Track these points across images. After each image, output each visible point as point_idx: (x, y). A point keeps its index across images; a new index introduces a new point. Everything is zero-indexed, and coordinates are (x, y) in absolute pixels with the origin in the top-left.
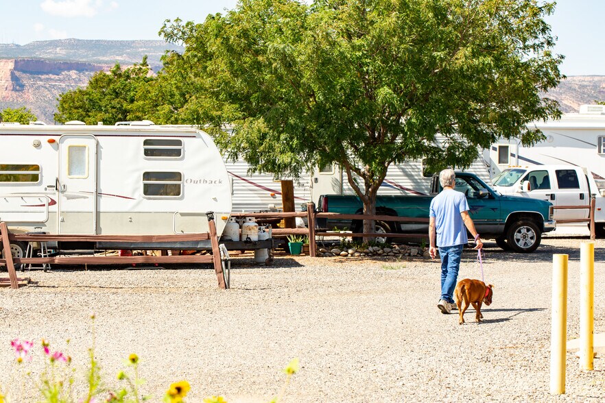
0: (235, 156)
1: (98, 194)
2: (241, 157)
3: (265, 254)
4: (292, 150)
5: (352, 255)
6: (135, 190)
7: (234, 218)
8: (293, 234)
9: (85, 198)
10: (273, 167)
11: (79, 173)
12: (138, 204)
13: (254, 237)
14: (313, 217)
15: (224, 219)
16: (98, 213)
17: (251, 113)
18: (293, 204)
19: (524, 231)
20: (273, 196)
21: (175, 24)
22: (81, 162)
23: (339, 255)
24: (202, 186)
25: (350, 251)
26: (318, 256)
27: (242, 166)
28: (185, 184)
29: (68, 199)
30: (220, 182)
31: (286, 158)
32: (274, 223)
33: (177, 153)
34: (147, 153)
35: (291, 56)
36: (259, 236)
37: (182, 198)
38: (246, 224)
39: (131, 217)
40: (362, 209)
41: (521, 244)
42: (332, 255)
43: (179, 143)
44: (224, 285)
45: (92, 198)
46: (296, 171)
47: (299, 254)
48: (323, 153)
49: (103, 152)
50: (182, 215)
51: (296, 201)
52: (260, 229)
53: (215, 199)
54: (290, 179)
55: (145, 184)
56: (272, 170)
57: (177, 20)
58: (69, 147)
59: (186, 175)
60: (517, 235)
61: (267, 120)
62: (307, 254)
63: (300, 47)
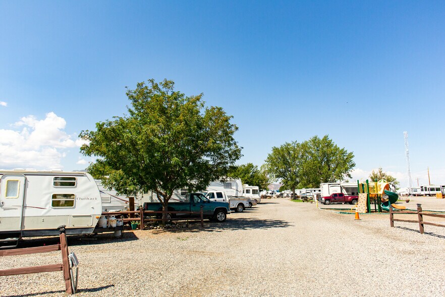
0: (111, 188)
1: (24, 207)
2: (113, 189)
3: (119, 233)
4: (134, 184)
5: (159, 228)
6: (47, 204)
7: (104, 216)
8: (134, 220)
9: (15, 209)
10: (126, 192)
11: (13, 195)
12: (49, 211)
13: (114, 225)
14: (142, 213)
15: (97, 218)
16: (23, 218)
17: (117, 169)
18: (134, 206)
19: (220, 214)
20: (126, 203)
21: (86, 133)
22: (15, 189)
23: (153, 229)
24: (86, 201)
25: (158, 227)
26: (144, 229)
27: (114, 192)
28: (77, 200)
29: (4, 210)
30: (96, 199)
31: (131, 188)
32: (125, 215)
33: (73, 184)
34: (55, 184)
35: (135, 141)
36: (117, 224)
37: (74, 208)
38: (110, 219)
39: (43, 219)
40: (162, 208)
41: (220, 219)
42: (150, 229)
43: (74, 179)
44: (71, 291)
45: (20, 210)
46: (135, 193)
47: (135, 229)
48: (147, 186)
49: (30, 184)
50: (74, 216)
51: (135, 205)
52: (117, 221)
53: (93, 208)
54: (133, 196)
55: (53, 201)
56: (126, 193)
57: (87, 131)
58: (8, 181)
59: (78, 195)
60: (218, 216)
61: (124, 171)
62: (139, 229)
63: (140, 137)
